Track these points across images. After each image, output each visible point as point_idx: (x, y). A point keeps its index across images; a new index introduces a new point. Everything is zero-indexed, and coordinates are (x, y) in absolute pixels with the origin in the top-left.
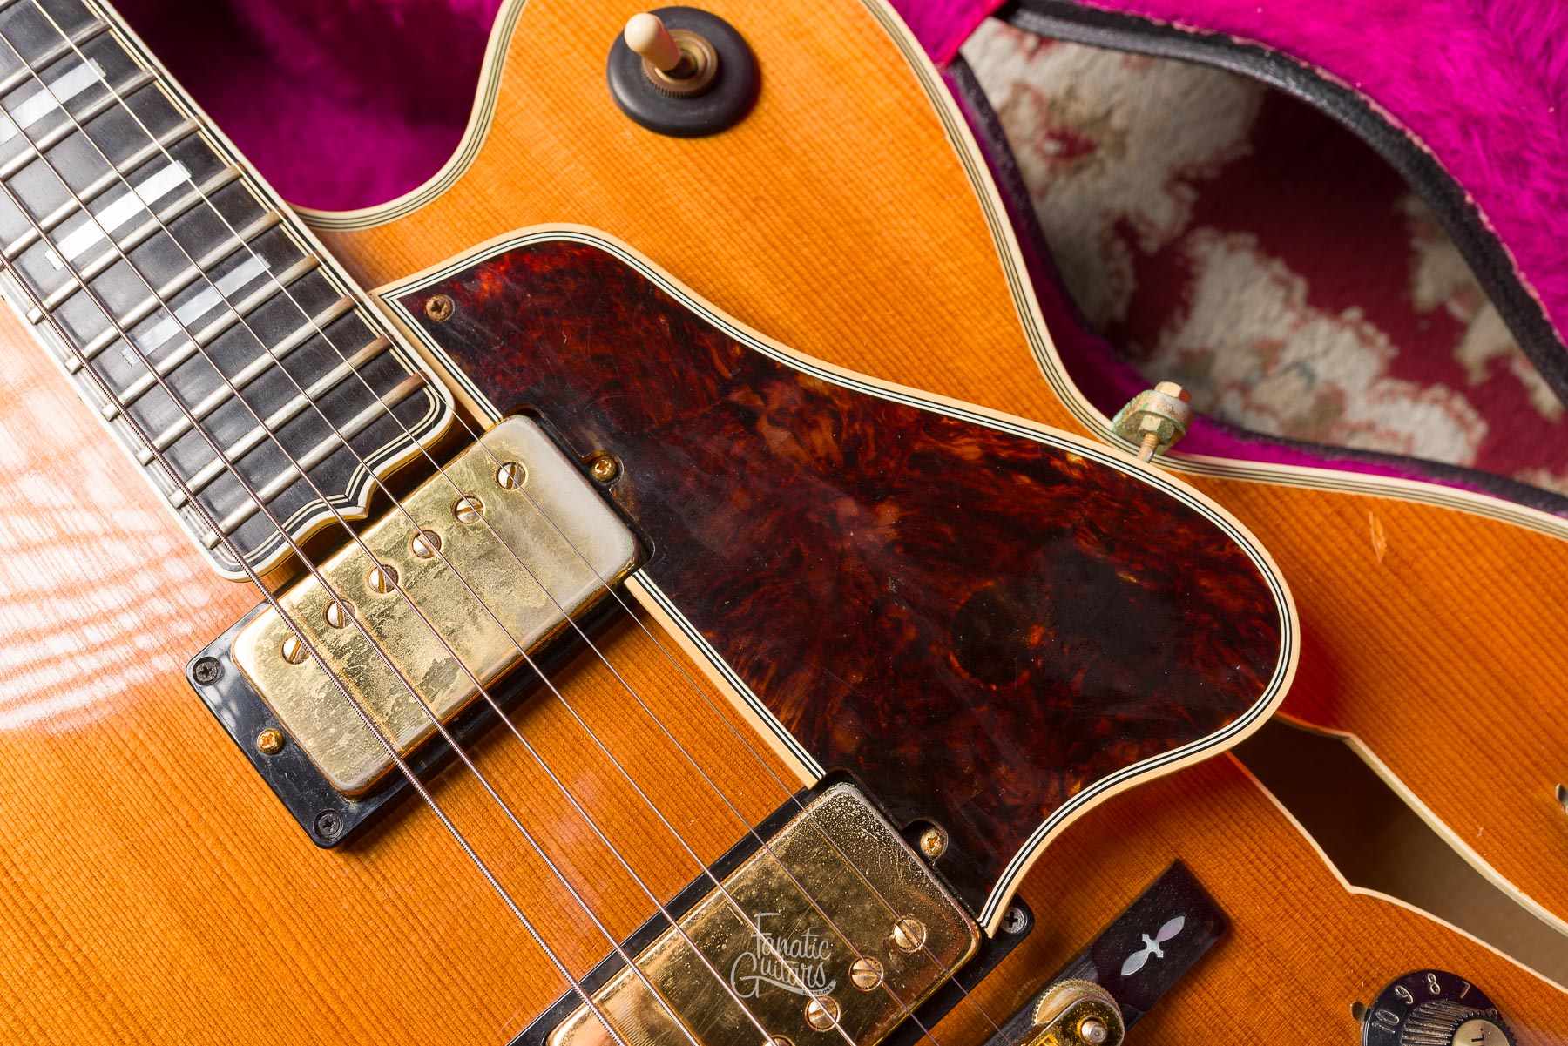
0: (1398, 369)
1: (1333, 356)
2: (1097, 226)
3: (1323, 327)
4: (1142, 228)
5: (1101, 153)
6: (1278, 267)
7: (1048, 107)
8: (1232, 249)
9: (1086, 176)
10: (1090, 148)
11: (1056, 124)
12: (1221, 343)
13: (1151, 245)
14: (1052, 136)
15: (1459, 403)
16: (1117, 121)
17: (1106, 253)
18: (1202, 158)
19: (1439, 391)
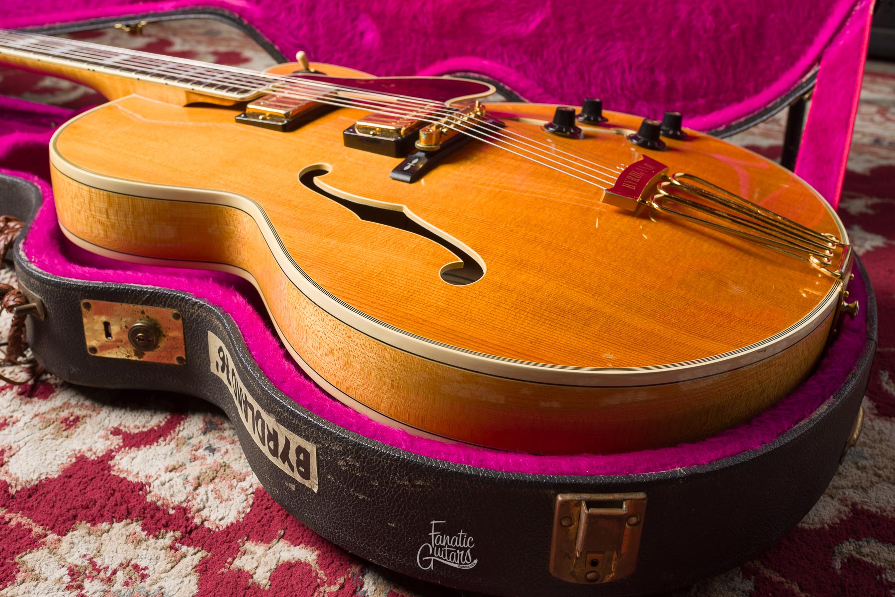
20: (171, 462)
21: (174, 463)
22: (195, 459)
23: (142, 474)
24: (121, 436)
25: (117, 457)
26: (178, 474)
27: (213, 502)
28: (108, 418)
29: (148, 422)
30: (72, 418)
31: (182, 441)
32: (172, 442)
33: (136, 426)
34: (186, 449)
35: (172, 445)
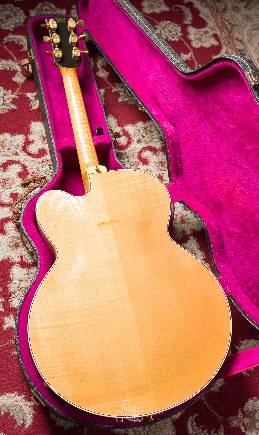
0: (205, 260)
1: (198, 255)
2: (181, 230)
3: (199, 251)
4: (186, 233)
5: (185, 223)
6: (198, 243)
7: (182, 216)
8: (194, 239)
9: (183, 224)
10: (185, 222)
11: (182, 218)
12: (188, 248)
13: (186, 235)
14: (181, 219)
15: (209, 266)
16: (189, 221)
17: (181, 233)
18: (195, 229)
19: (208, 264)
20: (22, 277)
23: (14, 276)
24: (21, 259)
25: (15, 266)
26: (20, 282)
27: (17, 298)
28: (23, 251)
29: (29, 260)
30: (17, 244)
31: (29, 273)
32: (27, 271)
33: (26, 259)
34: (28, 276)
35: (27, 272)
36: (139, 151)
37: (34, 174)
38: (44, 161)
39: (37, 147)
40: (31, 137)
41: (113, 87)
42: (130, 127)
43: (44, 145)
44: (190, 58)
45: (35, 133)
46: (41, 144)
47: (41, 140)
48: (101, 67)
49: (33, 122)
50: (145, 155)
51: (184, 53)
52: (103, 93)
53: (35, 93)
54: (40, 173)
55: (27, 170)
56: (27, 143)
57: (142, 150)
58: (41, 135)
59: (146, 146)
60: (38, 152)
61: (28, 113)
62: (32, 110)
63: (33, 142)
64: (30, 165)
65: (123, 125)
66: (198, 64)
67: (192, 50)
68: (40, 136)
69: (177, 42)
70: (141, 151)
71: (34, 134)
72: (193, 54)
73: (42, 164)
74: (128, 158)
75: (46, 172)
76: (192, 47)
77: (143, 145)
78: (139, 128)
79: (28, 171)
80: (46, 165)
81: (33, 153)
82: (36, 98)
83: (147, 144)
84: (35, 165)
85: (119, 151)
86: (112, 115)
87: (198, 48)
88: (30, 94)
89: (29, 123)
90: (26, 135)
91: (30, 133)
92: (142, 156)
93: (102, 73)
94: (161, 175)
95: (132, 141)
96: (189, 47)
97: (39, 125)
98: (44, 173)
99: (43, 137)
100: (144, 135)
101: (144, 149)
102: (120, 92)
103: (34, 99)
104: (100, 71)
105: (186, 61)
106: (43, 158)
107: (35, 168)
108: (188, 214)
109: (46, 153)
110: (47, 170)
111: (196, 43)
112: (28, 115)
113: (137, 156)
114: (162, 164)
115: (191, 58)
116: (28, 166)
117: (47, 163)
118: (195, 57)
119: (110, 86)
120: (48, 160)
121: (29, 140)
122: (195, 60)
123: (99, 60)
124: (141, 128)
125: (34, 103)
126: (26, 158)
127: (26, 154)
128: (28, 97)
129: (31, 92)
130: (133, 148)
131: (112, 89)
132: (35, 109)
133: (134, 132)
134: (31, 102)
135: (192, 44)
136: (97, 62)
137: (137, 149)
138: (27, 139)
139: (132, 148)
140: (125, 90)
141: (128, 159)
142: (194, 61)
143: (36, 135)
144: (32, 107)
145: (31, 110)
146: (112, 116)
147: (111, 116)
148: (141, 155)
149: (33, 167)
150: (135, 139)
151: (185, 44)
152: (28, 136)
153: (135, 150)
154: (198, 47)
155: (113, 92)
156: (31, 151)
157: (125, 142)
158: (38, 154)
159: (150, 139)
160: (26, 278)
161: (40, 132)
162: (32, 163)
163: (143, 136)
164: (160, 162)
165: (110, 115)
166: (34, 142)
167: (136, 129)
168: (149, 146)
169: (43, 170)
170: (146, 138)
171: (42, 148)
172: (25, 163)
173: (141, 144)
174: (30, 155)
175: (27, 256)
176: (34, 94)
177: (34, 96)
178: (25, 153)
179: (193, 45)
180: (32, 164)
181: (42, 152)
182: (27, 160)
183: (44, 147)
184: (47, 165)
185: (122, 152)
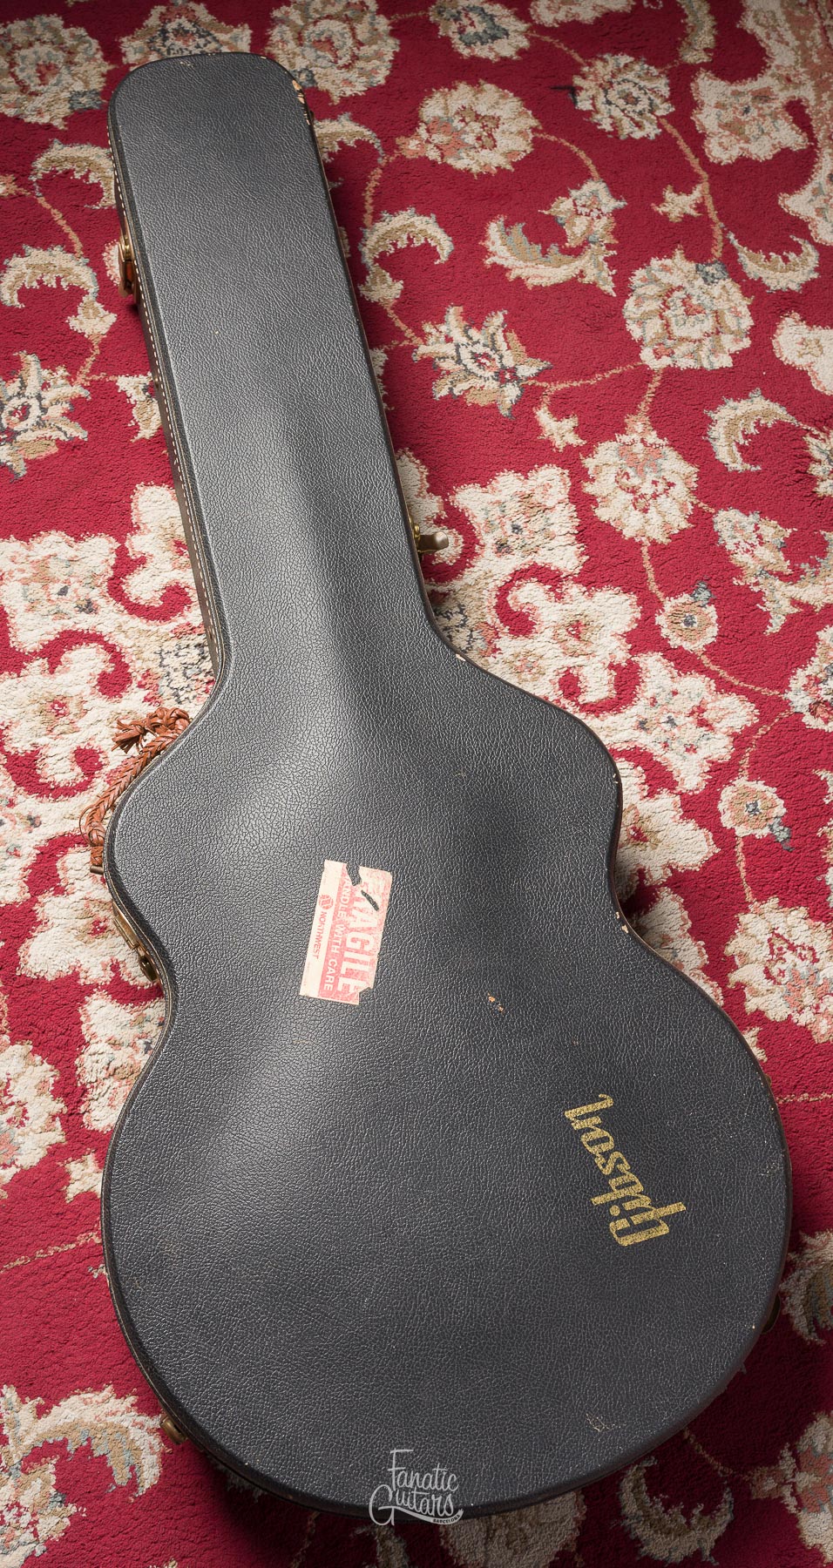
20: (117, 1033)
21: (118, 1037)
22: (133, 1045)
23: (93, 1029)
24: (113, 975)
25: (94, 996)
26: (111, 1051)
27: (104, 1100)
28: (122, 947)
29: (140, 976)
30: (101, 925)
31: (140, 1019)
32: (135, 1014)
33: (130, 973)
34: (136, 1031)
35: (132, 1018)
36: (500, 584)
37: (148, 681)
38: (181, 630)
39: (158, 579)
40: (137, 544)
41: (416, 340)
42: (471, 496)
43: (181, 571)
44: (695, 209)
45: (149, 526)
46: (170, 567)
47: (169, 554)
48: (376, 260)
49: (141, 489)
50: (522, 600)
51: (676, 191)
52: (382, 364)
53: (145, 375)
54: (168, 674)
55: (127, 666)
56: (126, 564)
57: (511, 581)
58: (168, 536)
59: (527, 567)
60: (162, 598)
61: (125, 452)
62: (137, 441)
63: (142, 561)
64: (134, 645)
65: (450, 489)
66: (725, 233)
67: (704, 175)
68: (168, 540)
69: (653, 141)
70: (506, 583)
71: (146, 532)
72: (707, 192)
73: (175, 641)
74: (461, 612)
75: (189, 672)
76: (705, 162)
77: (514, 562)
78: (501, 498)
79: (130, 671)
80: (188, 646)
81: (142, 603)
82: (152, 395)
83: (530, 557)
84: (150, 648)
85: (432, 587)
86: (410, 450)
87: (728, 165)
88: (130, 378)
89: (129, 490)
90: (121, 538)
91: (133, 529)
92: (511, 603)
93: (378, 287)
94: (575, 672)
95: (477, 547)
96: (694, 162)
97: (163, 499)
98: (180, 673)
99: (176, 542)
100: (519, 523)
101: (520, 575)
102: (440, 359)
103: (144, 398)
104: (372, 279)
105: (680, 220)
106: (178, 621)
107: (153, 656)
108: (658, 810)
109: (189, 601)
110: (193, 664)
111: (721, 144)
112: (124, 461)
113: (494, 602)
114: (579, 632)
115: (700, 207)
116: (129, 650)
117: (192, 637)
118: (715, 202)
119: (406, 338)
120: (194, 628)
121: (131, 554)
122: (713, 215)
123: (367, 234)
124: (509, 498)
125: (146, 415)
126: (121, 620)
127: (122, 608)
128: (124, 392)
129: (132, 373)
130: (481, 572)
131: (413, 348)
132: (147, 437)
133: (487, 512)
134: (134, 411)
135: (706, 150)
136: (360, 241)
137: (495, 578)
138: (122, 553)
139: (478, 574)
140: (457, 351)
141: (461, 617)
142: (710, 221)
143: (153, 535)
144: (136, 428)
145: (133, 441)
146: (411, 454)
147: (408, 457)
148: (509, 598)
149: (144, 656)
150: (488, 540)
151: (681, 151)
152: (125, 540)
153: (490, 580)
154: (731, 158)
155: (416, 358)
156: (138, 594)
157: (454, 553)
158: (161, 607)
159: (541, 538)
160: (132, 1036)
161: (167, 522)
162: (143, 641)
163: (516, 528)
164: (571, 625)
165: (404, 452)
166: (148, 561)
167: (494, 501)
168: (535, 564)
169: (177, 665)
170: (527, 533)
171: (174, 584)
172: (120, 640)
173: (509, 556)
174: (135, 609)
175: (132, 964)
176: (144, 380)
177: (142, 387)
178: (119, 605)
179: (710, 152)
180: (142, 644)
181: (174, 600)
182: (124, 628)
183: (182, 581)
184: (192, 647)
185: (441, 589)
